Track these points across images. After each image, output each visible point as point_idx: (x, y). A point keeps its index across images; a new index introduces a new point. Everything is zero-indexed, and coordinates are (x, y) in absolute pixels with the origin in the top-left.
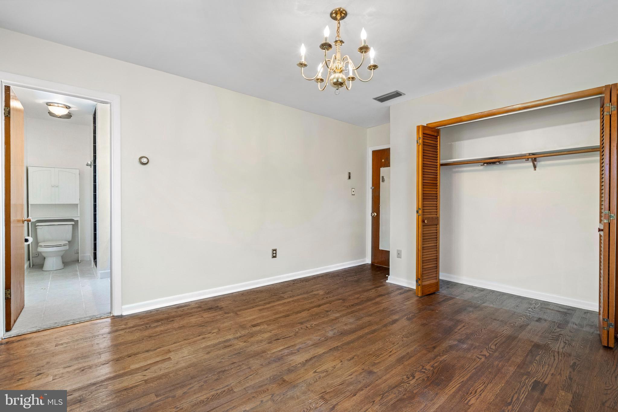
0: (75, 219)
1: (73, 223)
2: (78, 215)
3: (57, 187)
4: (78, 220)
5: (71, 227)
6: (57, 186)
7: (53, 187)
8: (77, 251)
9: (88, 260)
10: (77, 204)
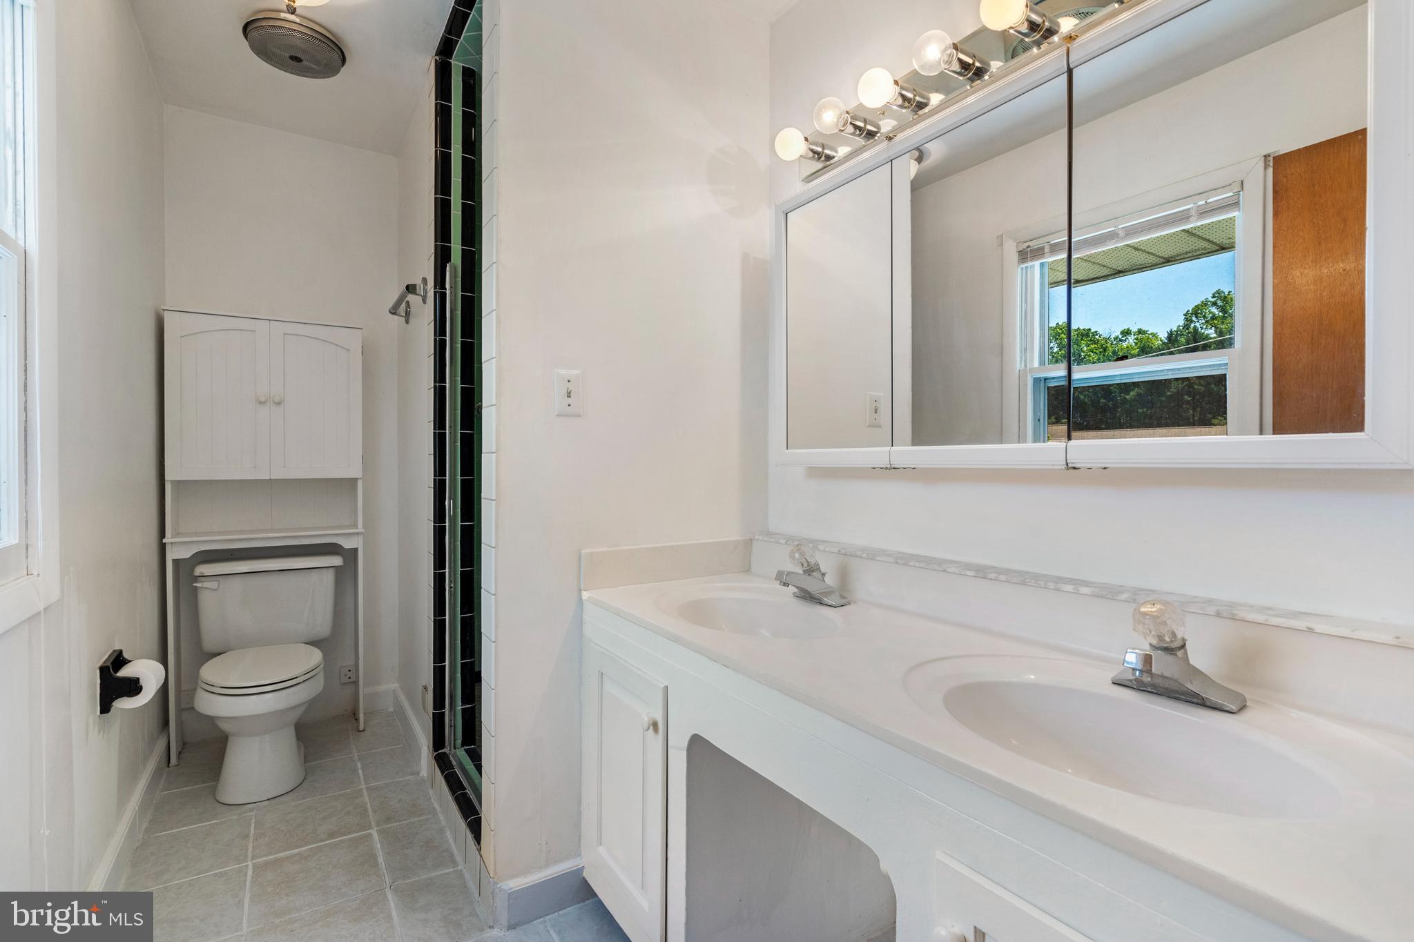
0: (347, 544)
1: (337, 561)
2: (356, 526)
3: (279, 403)
4: (357, 549)
5: (329, 577)
6: (277, 399)
7: (264, 403)
8: (350, 674)
9: (392, 710)
10: (355, 480)
